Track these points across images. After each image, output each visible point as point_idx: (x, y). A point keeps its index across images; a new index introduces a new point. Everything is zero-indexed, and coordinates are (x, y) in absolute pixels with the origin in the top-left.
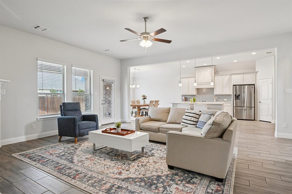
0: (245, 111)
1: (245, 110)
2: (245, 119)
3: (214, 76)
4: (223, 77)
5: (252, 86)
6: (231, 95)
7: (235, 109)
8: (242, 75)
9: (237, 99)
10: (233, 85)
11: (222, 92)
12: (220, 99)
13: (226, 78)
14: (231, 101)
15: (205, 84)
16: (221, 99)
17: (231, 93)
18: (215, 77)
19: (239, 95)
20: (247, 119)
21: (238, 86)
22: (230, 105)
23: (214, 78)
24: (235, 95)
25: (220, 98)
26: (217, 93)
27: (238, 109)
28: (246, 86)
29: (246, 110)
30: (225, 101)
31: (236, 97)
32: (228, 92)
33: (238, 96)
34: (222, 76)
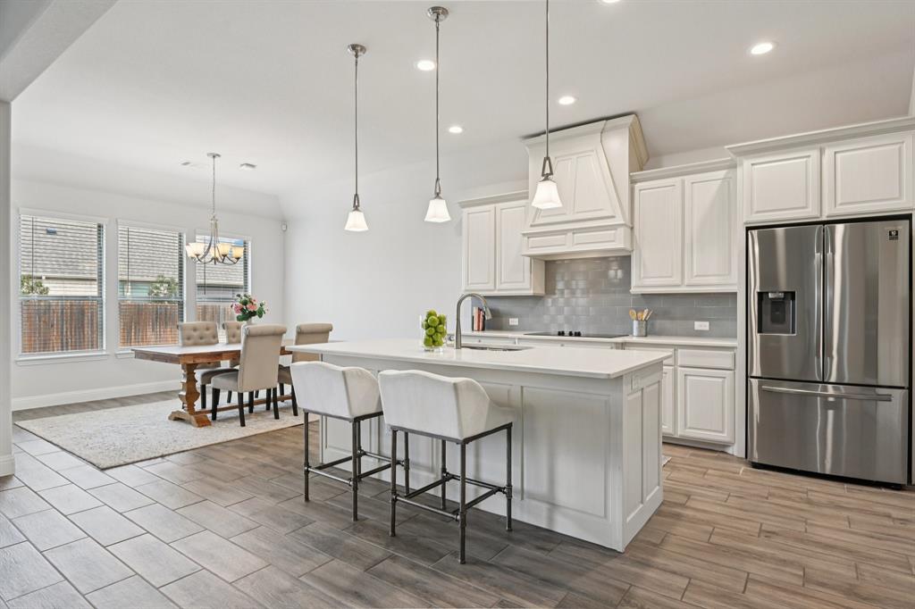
0: (831, 413)
1: (827, 406)
2: (828, 472)
3: (633, 182)
4: (683, 182)
5: (889, 226)
6: (735, 294)
7: (761, 391)
8: (815, 154)
9: (774, 320)
10: (748, 229)
11: (676, 280)
12: (667, 324)
13: (705, 187)
14: (734, 336)
15: (575, 231)
16: (673, 319)
17: (732, 282)
18: (638, 186)
19: (792, 295)
20: (842, 474)
21: (780, 231)
22: (724, 360)
23: (632, 191)
24: (761, 295)
25: (666, 315)
26: (648, 282)
27: (781, 393)
28: (840, 228)
29: (836, 406)
30: (700, 334)
31: (767, 308)
32: (714, 280)
33: (779, 305)
34: (678, 179)
